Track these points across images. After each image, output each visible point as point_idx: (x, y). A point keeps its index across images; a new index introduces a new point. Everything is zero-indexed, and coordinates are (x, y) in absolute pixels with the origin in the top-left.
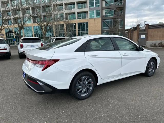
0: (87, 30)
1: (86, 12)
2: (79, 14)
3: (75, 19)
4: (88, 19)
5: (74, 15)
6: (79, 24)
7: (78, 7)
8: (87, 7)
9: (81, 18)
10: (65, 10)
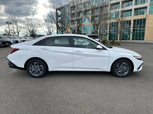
0: (144, 27)
1: (146, 8)
2: (137, 11)
3: (131, 15)
4: (147, 15)
5: (131, 12)
6: (135, 21)
7: (136, 3)
8: (147, 2)
9: (138, 15)
10: (122, 7)
